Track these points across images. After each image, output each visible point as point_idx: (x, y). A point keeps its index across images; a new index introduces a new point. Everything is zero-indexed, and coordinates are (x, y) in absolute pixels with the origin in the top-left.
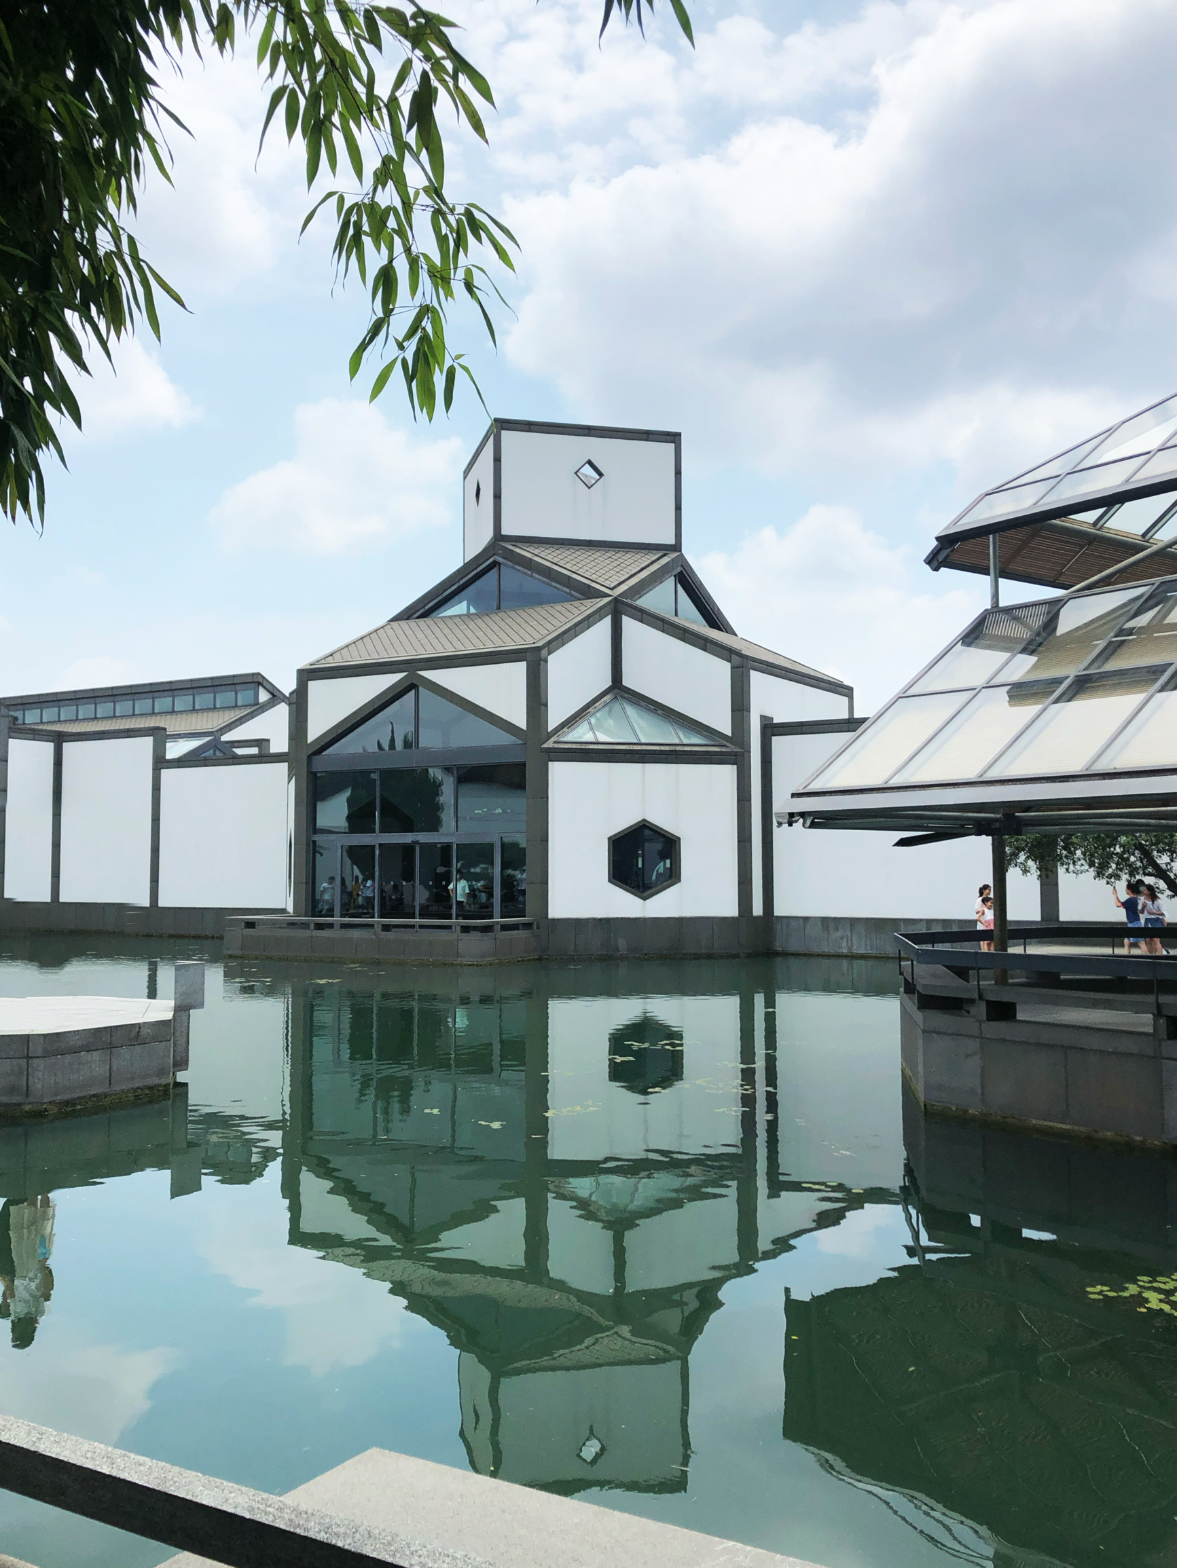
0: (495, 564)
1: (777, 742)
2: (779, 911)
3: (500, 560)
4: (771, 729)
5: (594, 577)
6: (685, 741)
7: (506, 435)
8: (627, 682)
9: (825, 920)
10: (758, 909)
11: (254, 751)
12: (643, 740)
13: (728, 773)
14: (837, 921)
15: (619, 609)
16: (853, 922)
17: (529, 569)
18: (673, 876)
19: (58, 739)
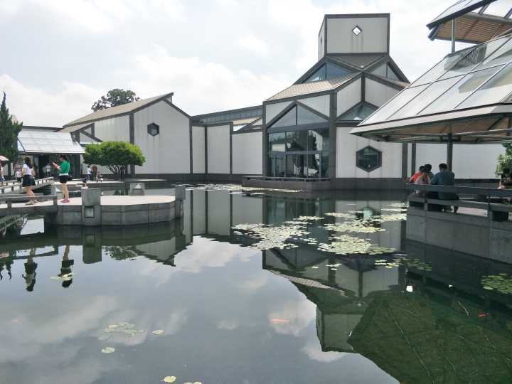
0: (325, 64)
3: (326, 62)
5: (355, 65)
8: (367, 99)
15: (364, 76)
17: (336, 64)
18: (380, 164)
19: (206, 126)
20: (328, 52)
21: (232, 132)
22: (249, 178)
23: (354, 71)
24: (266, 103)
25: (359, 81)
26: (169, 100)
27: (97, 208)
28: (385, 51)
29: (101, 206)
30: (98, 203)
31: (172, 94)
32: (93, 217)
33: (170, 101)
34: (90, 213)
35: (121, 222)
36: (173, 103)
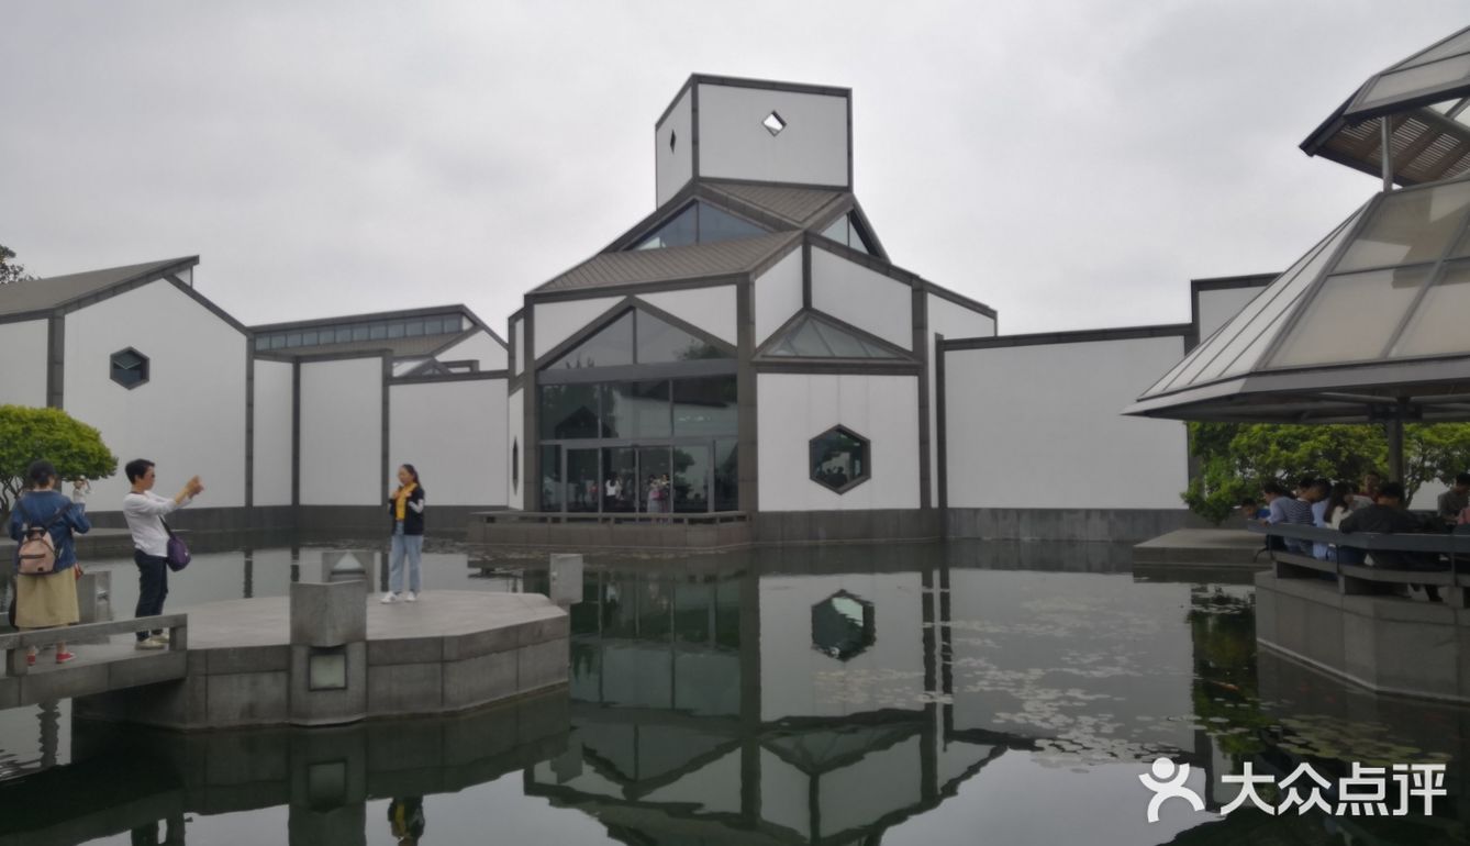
0: (694, 202)
1: (949, 356)
2: (952, 502)
3: (698, 198)
4: (944, 345)
5: (783, 213)
6: (873, 355)
7: (702, 88)
8: (817, 304)
9: (994, 512)
10: (934, 503)
11: (467, 370)
12: (837, 354)
13: (909, 383)
14: (1006, 511)
15: (810, 240)
16: (1019, 512)
17: (726, 206)
18: (865, 474)
19: (297, 361)
20: (704, 172)
21: (388, 380)
22: (491, 519)
23: (780, 226)
24: (533, 299)
25: (795, 256)
26: (184, 277)
27: (357, 653)
28: (844, 183)
29: (369, 644)
30: (358, 634)
31: (194, 260)
32: (345, 688)
33: (187, 282)
34: (328, 674)
35: (443, 699)
36: (196, 287)
